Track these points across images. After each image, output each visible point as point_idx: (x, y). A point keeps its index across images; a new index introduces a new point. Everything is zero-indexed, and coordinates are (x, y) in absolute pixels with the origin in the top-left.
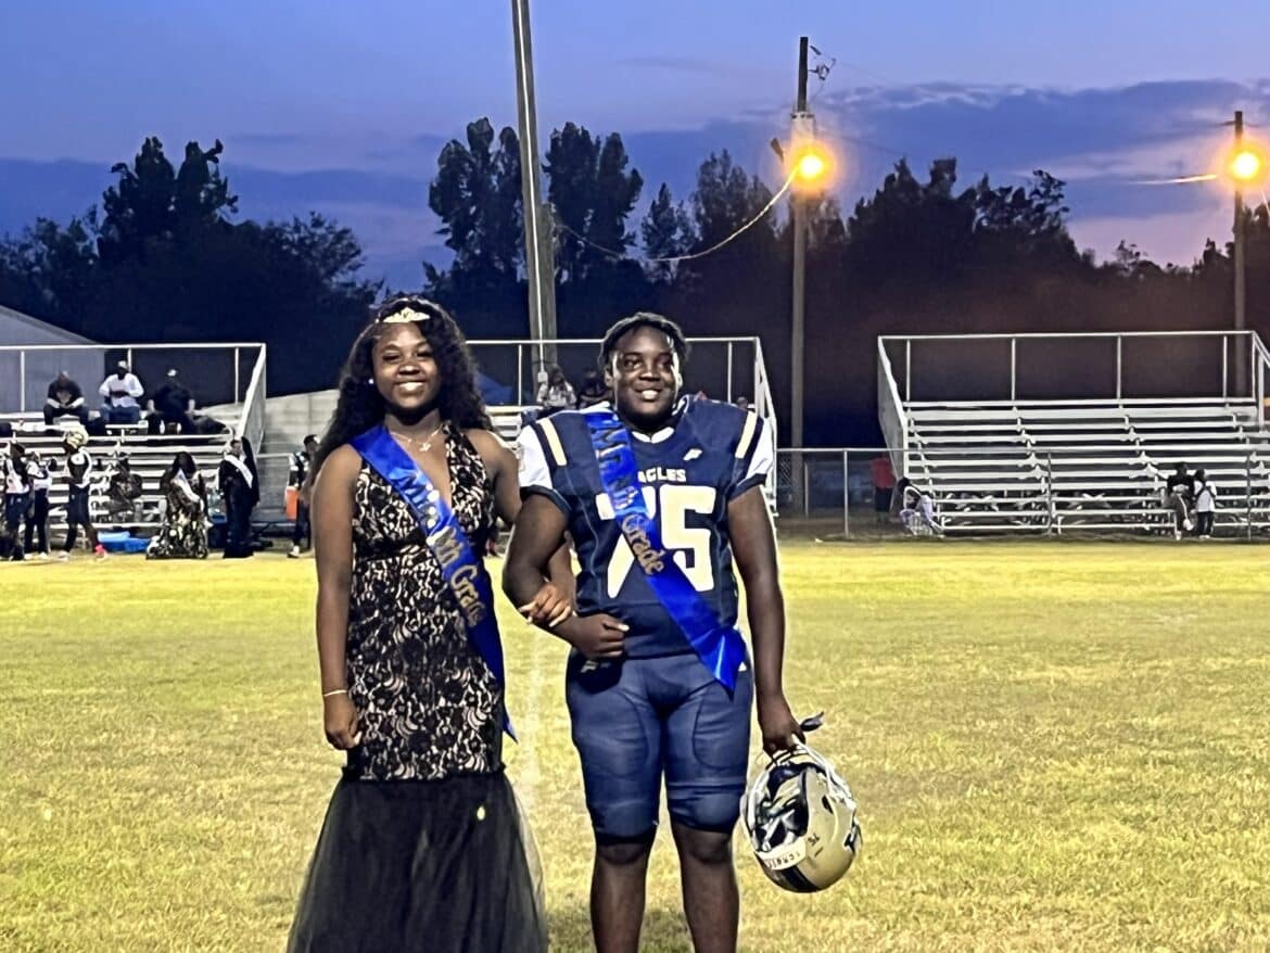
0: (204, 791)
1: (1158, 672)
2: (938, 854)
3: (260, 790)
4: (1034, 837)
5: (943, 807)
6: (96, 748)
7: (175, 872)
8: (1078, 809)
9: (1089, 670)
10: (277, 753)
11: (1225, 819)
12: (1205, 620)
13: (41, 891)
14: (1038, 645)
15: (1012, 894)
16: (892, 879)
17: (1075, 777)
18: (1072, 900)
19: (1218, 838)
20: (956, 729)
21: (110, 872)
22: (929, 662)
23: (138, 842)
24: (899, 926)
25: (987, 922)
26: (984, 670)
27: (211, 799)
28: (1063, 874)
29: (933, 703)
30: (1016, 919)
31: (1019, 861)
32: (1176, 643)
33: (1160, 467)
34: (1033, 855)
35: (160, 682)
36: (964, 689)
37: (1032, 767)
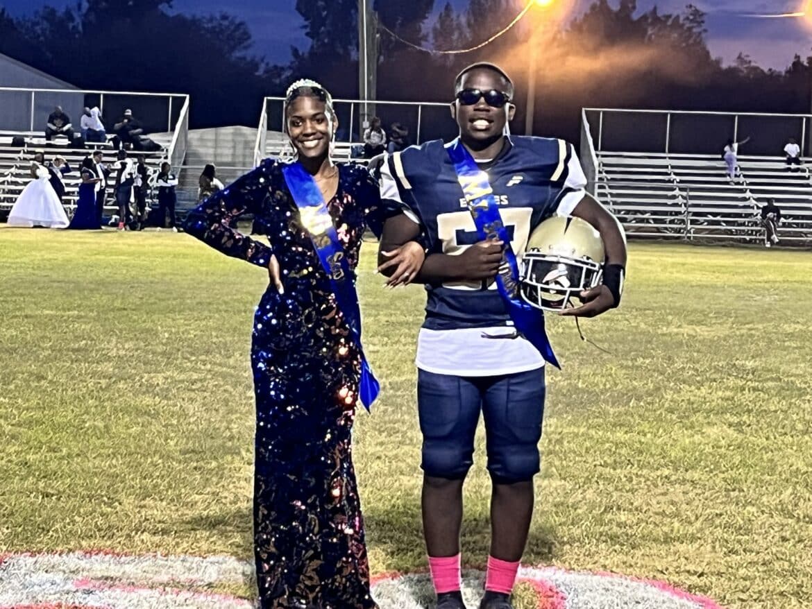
0: (147, 381)
1: (753, 332)
2: (612, 442)
3: (182, 381)
4: (672, 433)
5: (615, 412)
6: (78, 350)
7: (130, 431)
8: (700, 417)
9: (709, 329)
10: (193, 358)
11: (793, 428)
12: (783, 300)
13: (44, 440)
14: (679, 312)
15: (657, 469)
16: (582, 456)
17: (699, 397)
18: (696, 475)
19: (788, 439)
20: (625, 363)
21: (88, 429)
23: (106, 410)
24: (586, 486)
25: (641, 486)
26: (643, 326)
27: (152, 385)
28: (690, 458)
29: (610, 346)
30: (660, 484)
31: (662, 449)
32: (765, 313)
33: (758, 200)
34: (672, 445)
35: (119, 310)
36: (630, 338)
37: (671, 389)
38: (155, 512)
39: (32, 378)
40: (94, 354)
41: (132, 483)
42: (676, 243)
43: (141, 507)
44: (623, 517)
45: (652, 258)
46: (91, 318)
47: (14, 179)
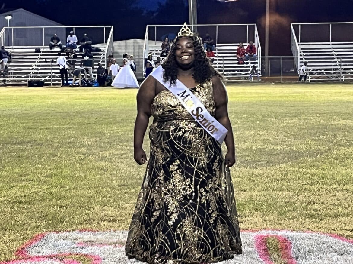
0: (101, 155)
2: (310, 174)
3: (117, 154)
4: (337, 169)
5: (311, 161)
6: (70, 143)
7: (96, 177)
8: (349, 161)
10: (121, 144)
13: (58, 182)
14: (338, 114)
15: (331, 185)
16: (297, 181)
17: (349, 152)
18: (348, 187)
20: (314, 138)
22: (306, 119)
23: (84, 169)
24: (299, 194)
25: (324, 193)
26: (322, 121)
27: (103, 157)
28: (345, 179)
29: (308, 131)
30: (332, 192)
31: (333, 176)
34: (337, 174)
35: (87, 124)
36: (316, 127)
37: (336, 149)
38: (109, 212)
39: (51, 156)
40: (77, 144)
41: (98, 200)
42: (335, 83)
43: (103, 210)
44: (316, 207)
45: (325, 90)
46: (75, 128)
47: (37, 67)
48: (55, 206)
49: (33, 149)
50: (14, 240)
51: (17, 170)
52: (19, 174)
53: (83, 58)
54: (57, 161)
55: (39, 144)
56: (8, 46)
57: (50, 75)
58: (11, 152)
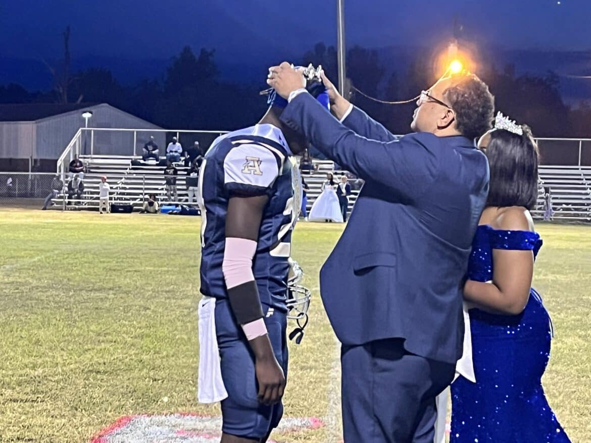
6: (169, 291)
21: (178, 340)
39: (141, 309)
40: (178, 294)
46: (176, 272)
47: (123, 186)
48: (146, 378)
49: (116, 298)
50: (89, 424)
51: (93, 327)
52: (97, 332)
53: (188, 174)
54: (150, 316)
55: (125, 292)
56: (85, 154)
57: (141, 196)
58: (86, 301)
